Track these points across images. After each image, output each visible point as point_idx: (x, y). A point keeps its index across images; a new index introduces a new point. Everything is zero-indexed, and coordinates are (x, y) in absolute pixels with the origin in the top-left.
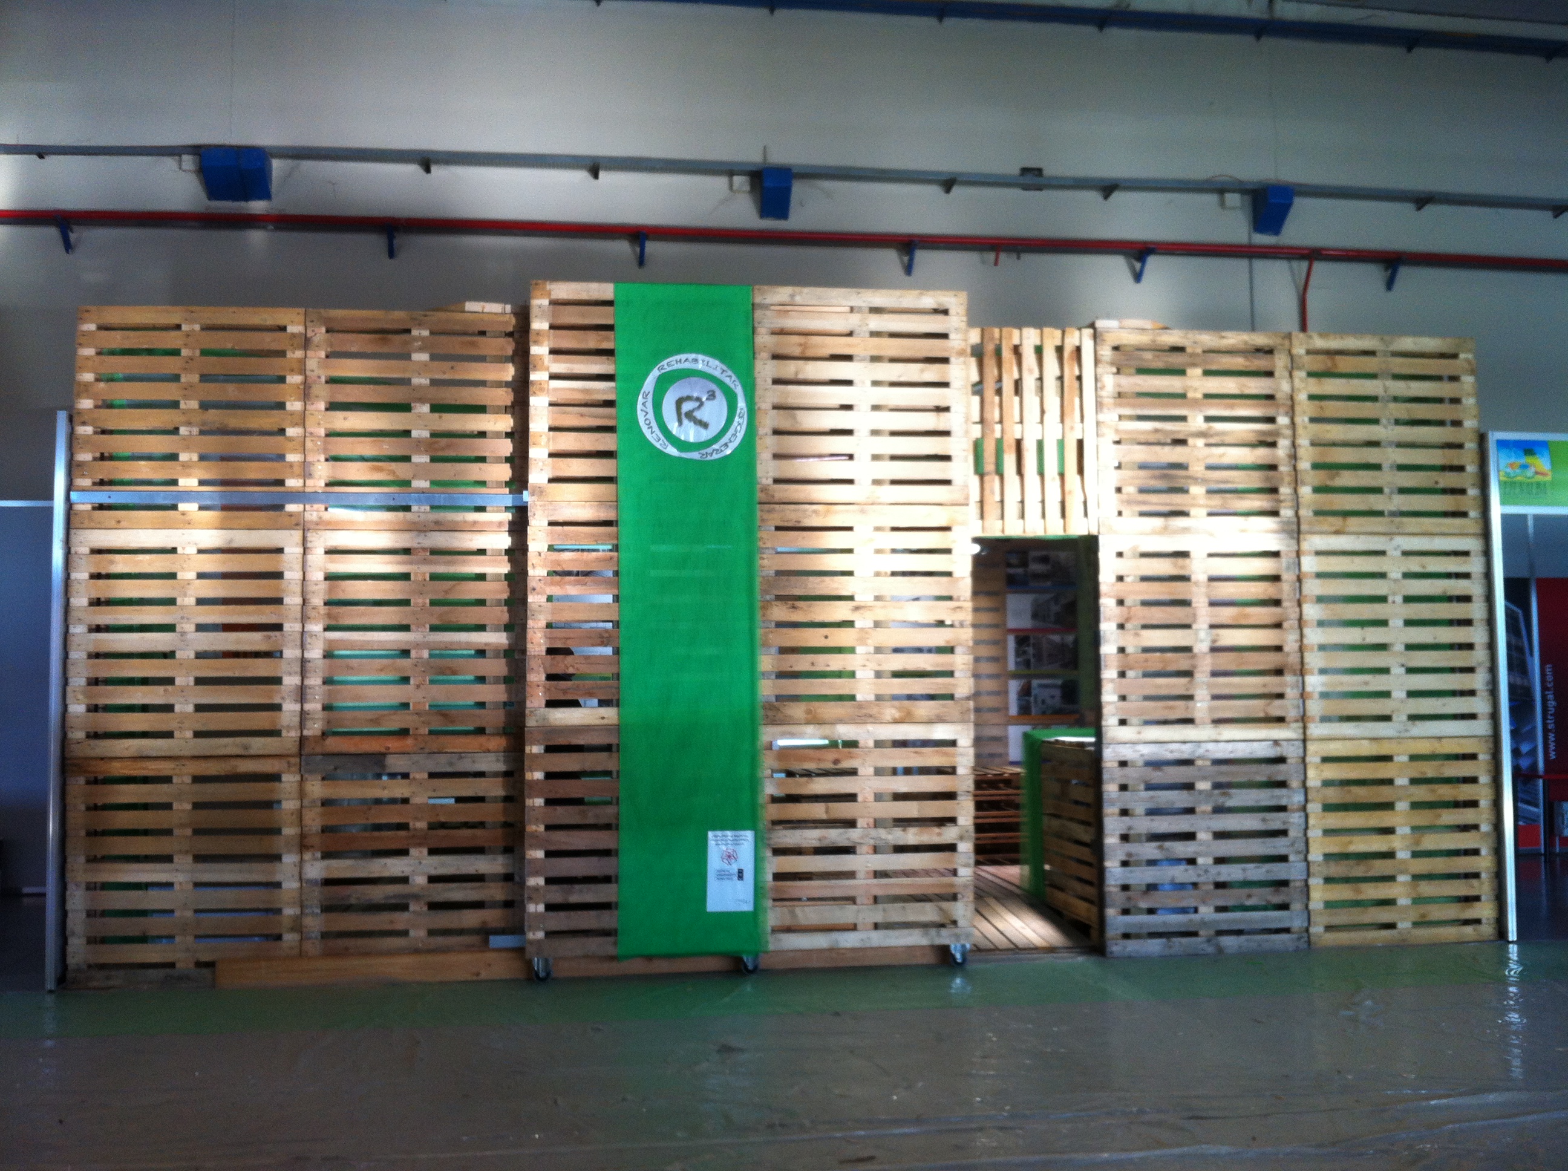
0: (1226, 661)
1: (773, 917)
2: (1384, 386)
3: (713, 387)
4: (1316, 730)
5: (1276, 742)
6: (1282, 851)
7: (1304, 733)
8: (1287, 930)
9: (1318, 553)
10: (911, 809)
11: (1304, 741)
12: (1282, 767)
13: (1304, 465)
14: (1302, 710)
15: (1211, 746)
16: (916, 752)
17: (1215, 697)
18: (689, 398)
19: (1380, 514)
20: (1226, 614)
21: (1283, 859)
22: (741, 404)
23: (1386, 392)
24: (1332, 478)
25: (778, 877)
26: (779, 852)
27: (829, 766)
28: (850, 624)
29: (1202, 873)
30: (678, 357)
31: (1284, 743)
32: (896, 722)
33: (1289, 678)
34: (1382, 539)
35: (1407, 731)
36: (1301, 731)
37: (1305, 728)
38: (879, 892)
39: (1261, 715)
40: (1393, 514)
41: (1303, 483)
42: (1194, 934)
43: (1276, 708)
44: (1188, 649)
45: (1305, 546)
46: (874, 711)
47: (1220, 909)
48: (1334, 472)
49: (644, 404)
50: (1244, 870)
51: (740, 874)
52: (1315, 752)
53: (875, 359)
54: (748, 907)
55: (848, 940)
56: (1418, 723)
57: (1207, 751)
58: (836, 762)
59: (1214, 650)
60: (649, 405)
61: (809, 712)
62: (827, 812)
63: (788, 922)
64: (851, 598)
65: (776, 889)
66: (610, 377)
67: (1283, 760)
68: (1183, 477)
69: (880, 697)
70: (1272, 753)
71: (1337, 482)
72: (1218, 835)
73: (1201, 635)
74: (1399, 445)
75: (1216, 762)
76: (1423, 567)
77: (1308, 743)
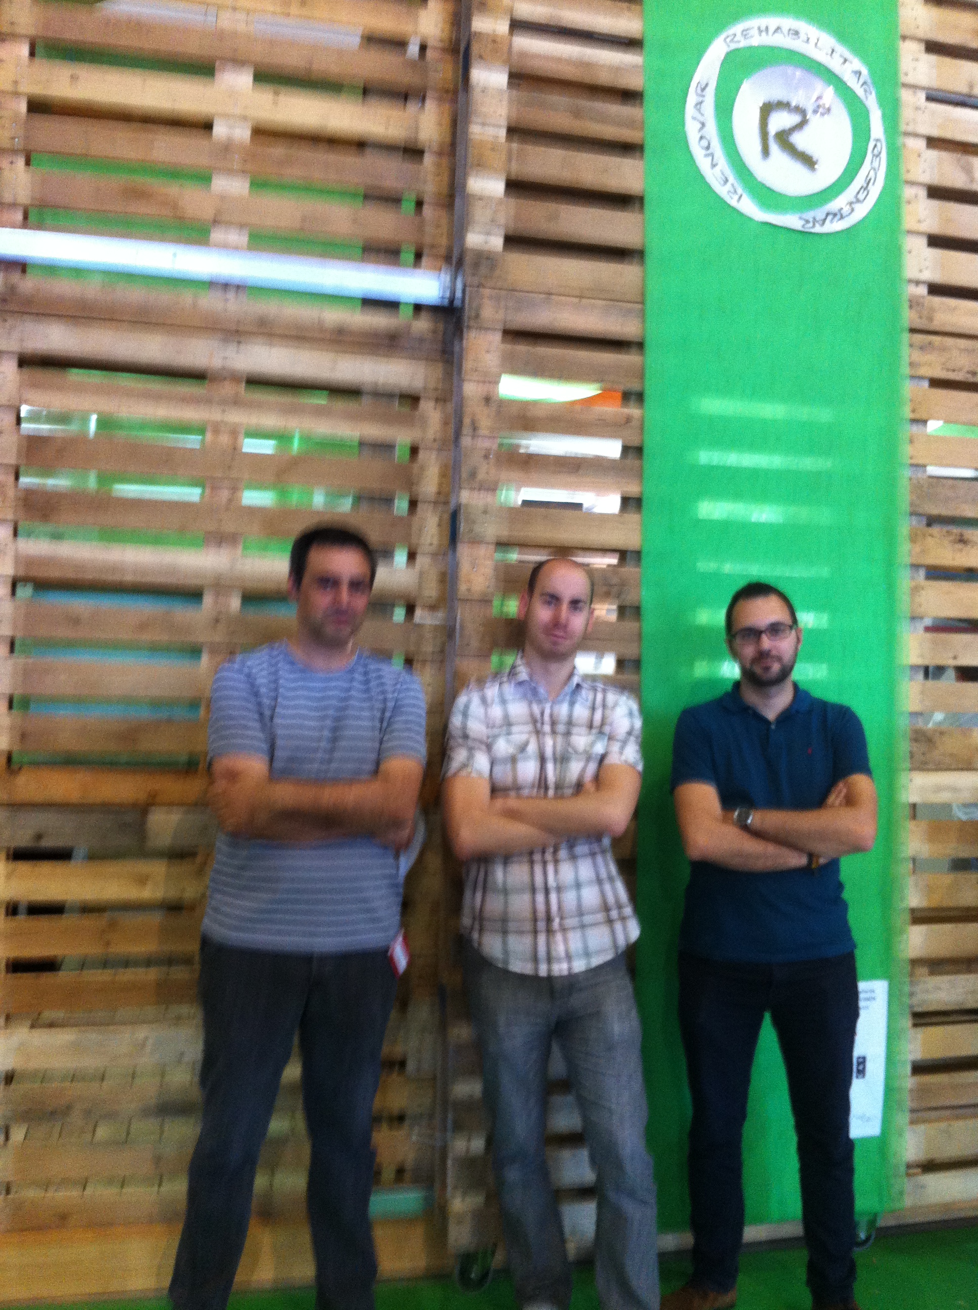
1: (912, 1143)
25: (919, 1067)
26: (924, 1019)
51: (861, 1067)
54: (872, 1129)
65: (919, 1092)
66: (632, 44)
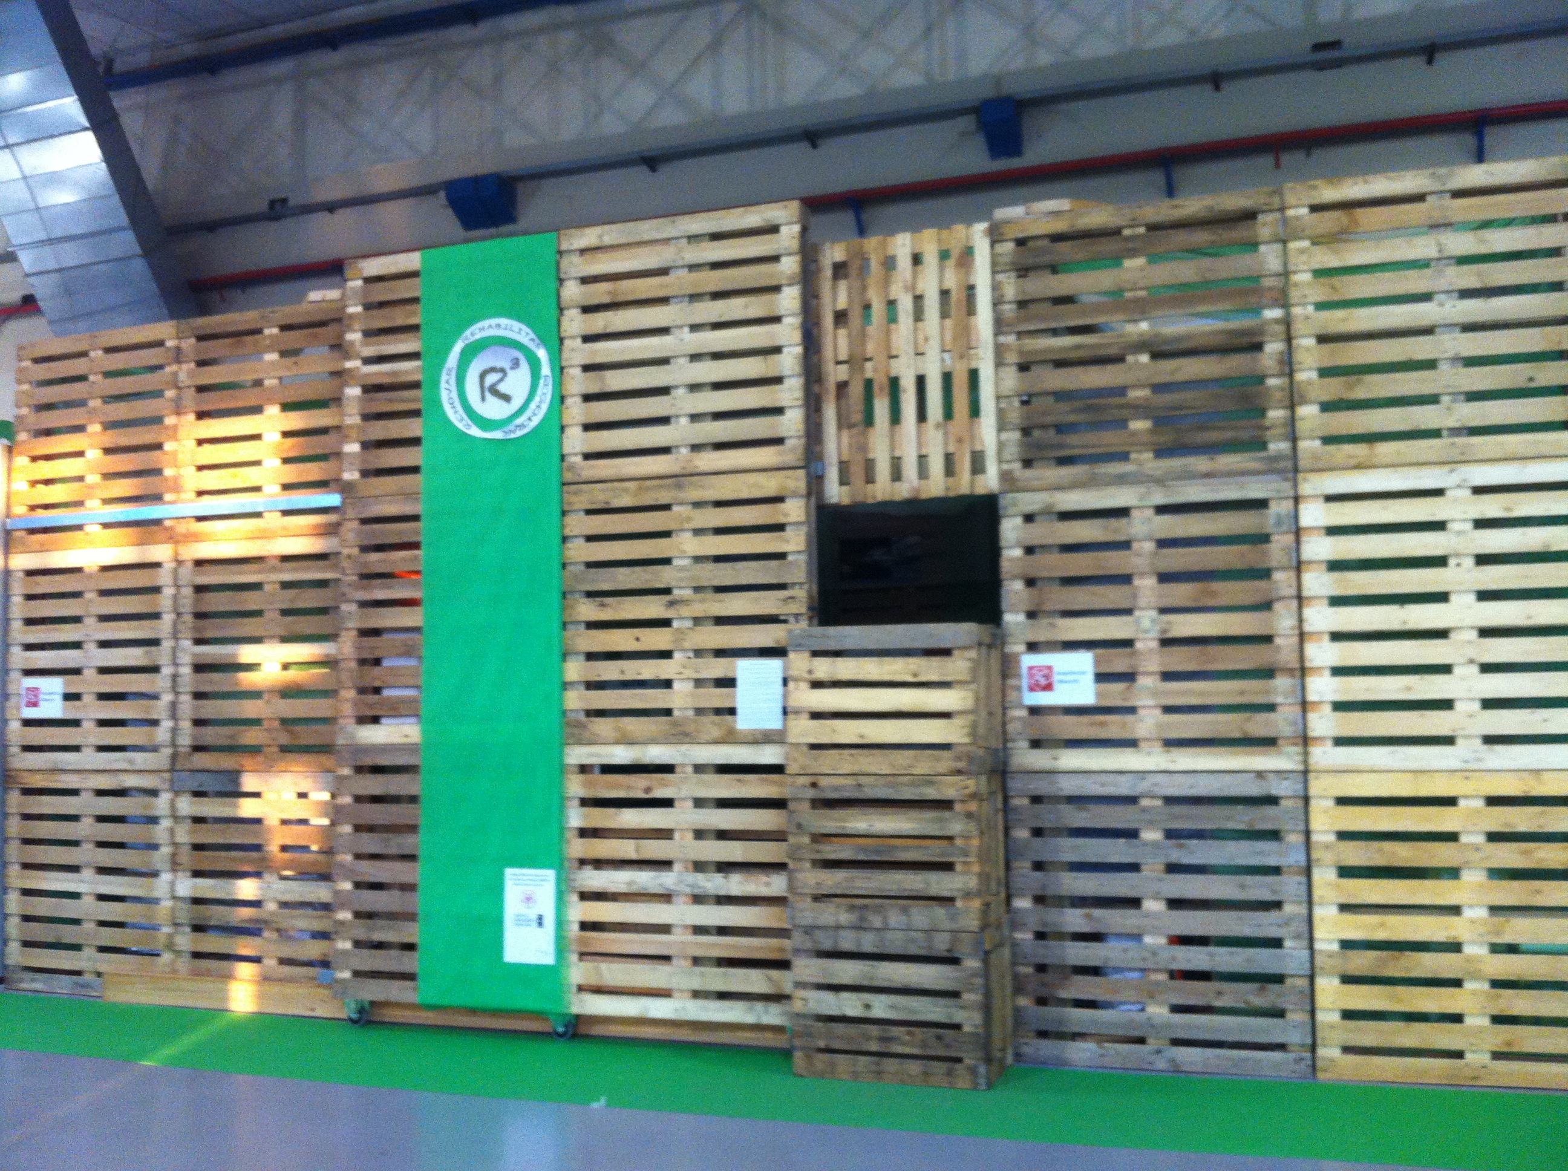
0: (1182, 659)
1: (577, 972)
2: (1439, 244)
3: (517, 354)
4: (1324, 755)
5: (1260, 774)
6: (1272, 932)
7: (1305, 762)
8: (1281, 1047)
9: (1330, 498)
10: (735, 851)
11: (1306, 772)
12: (1270, 811)
13: (1306, 375)
14: (1301, 726)
15: (1160, 778)
16: (739, 781)
17: (1168, 709)
18: (493, 370)
19: (1435, 433)
20: (1182, 592)
21: (1276, 943)
22: (546, 370)
23: (1440, 251)
24: (1350, 387)
25: (586, 926)
26: (586, 896)
27: (641, 795)
28: (666, 623)
29: (1148, 955)
30: (480, 325)
31: (1271, 775)
32: (716, 742)
33: (1282, 683)
34: (1438, 471)
35: (1479, 760)
36: (1300, 758)
37: (1306, 754)
38: (699, 953)
39: (1237, 734)
40: (1456, 432)
41: (1304, 401)
42: (1141, 1041)
43: (1258, 724)
44: (1128, 643)
45: (1305, 488)
46: (690, 728)
47: (1177, 1009)
48: (1354, 378)
49: (447, 382)
50: (1211, 955)
51: (540, 921)
52: (1323, 789)
53: (694, 297)
54: (549, 959)
55: (659, 1009)
56: (1501, 749)
57: (1155, 785)
58: (648, 790)
59: (1167, 642)
60: (453, 382)
61: (617, 729)
62: (637, 850)
63: (593, 981)
64: (667, 591)
65: (581, 941)
66: (414, 356)
67: (1272, 800)
68: (1121, 407)
69: (699, 711)
70: (1254, 789)
71: (1360, 393)
72: (1175, 904)
73: (1146, 623)
74: (1470, 328)
75: (1169, 800)
76: (1508, 509)
77: (1311, 776)
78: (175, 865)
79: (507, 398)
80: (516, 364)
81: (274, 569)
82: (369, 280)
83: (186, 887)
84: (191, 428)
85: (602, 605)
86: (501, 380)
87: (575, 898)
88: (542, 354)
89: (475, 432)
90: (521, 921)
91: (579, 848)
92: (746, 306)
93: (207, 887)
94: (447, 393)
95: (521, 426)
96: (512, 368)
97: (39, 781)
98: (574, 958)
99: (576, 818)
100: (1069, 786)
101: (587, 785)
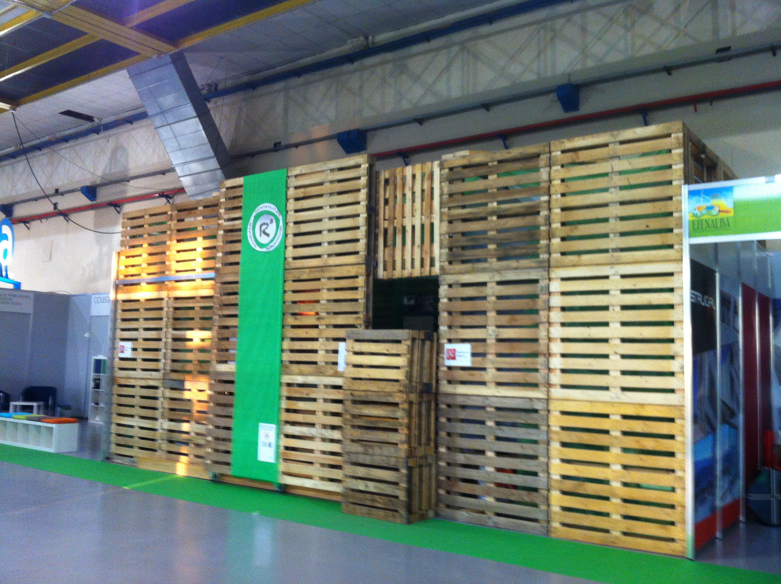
0: (504, 348)
1: (282, 466)
2: (612, 166)
3: (272, 218)
4: (557, 392)
5: (530, 399)
6: (534, 469)
7: (548, 395)
8: (535, 520)
9: (563, 279)
11: (548, 399)
12: (534, 415)
13: (556, 225)
14: (547, 379)
15: (494, 400)
16: (338, 392)
17: (499, 369)
18: (264, 224)
19: (606, 251)
20: (505, 319)
21: (535, 474)
23: (612, 169)
24: (574, 230)
25: (286, 448)
26: (287, 436)
27: (305, 396)
28: (316, 327)
29: (487, 475)
30: (260, 206)
31: (535, 400)
32: (331, 376)
33: (541, 360)
34: (607, 268)
35: (619, 398)
36: (546, 393)
37: (548, 392)
38: (323, 462)
39: (522, 381)
40: (615, 250)
41: (554, 237)
42: (483, 512)
43: (531, 377)
44: (484, 340)
45: (553, 275)
46: (323, 370)
47: (497, 500)
48: (574, 227)
50: (510, 477)
51: (270, 445)
52: (555, 407)
53: (331, 194)
54: (273, 461)
55: (308, 483)
56: (628, 393)
57: (492, 402)
58: (307, 394)
59: (500, 340)
60: (251, 229)
61: (299, 369)
62: (303, 419)
63: (287, 470)
65: (284, 454)
66: (239, 218)
67: (536, 411)
68: (484, 239)
69: (327, 363)
70: (527, 406)
71: (577, 233)
72: (499, 454)
73: (490, 332)
74: (622, 203)
75: (498, 409)
76: (635, 285)
77: (550, 401)
78: (163, 417)
79: (268, 235)
80: (272, 221)
81: (199, 302)
82: (228, 188)
83: (167, 425)
84: (175, 246)
85: (296, 319)
86: (266, 228)
87: (282, 436)
88: (280, 218)
89: (258, 248)
90: (264, 444)
91: (285, 416)
92: (348, 197)
93: (173, 426)
94: (249, 234)
95: (271, 247)
96: (270, 223)
97: (123, 382)
98: (281, 460)
99: (284, 404)
100: (460, 401)
101: (289, 391)
